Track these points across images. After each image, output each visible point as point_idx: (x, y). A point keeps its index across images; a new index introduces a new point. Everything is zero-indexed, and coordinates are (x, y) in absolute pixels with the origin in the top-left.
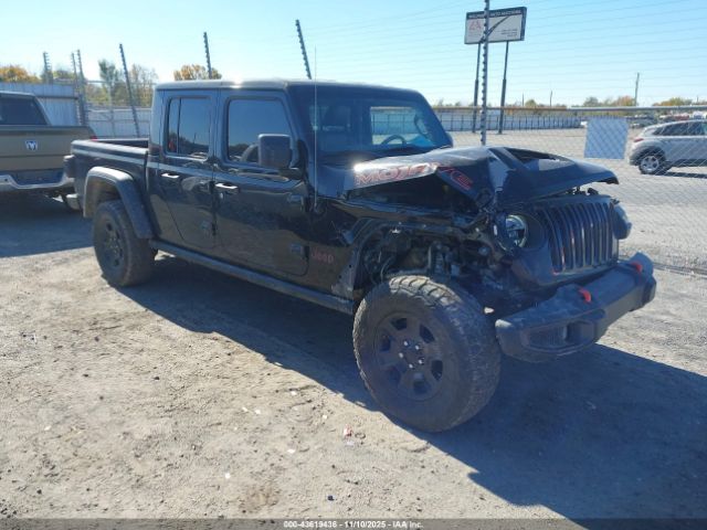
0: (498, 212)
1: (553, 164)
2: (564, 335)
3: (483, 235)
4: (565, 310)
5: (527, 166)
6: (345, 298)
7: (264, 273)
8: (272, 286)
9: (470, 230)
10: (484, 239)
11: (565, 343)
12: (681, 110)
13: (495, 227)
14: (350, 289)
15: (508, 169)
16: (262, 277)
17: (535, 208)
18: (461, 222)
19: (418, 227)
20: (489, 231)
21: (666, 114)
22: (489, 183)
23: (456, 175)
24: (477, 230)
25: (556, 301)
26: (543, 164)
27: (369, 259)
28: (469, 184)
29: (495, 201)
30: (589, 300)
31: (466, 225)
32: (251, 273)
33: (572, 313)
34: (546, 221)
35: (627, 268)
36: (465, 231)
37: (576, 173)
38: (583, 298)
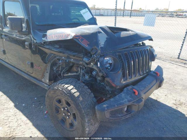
0: (101, 56)
1: (128, 34)
2: (126, 109)
3: (94, 66)
4: (126, 100)
5: (116, 35)
6: (47, 84)
7: (21, 71)
8: (23, 76)
9: (89, 63)
10: (95, 67)
11: (125, 113)
12: (181, 12)
13: (99, 63)
14: (48, 81)
15: (107, 37)
16: (20, 72)
17: (117, 54)
18: (86, 60)
19: (70, 60)
20: (96, 64)
21: (176, 13)
22: (97, 43)
23: (82, 40)
24: (92, 64)
25: (123, 95)
26: (123, 34)
27: (56, 69)
28: (88, 44)
29: (99, 51)
30: (137, 94)
31: (87, 62)
32: (17, 70)
33: (129, 101)
34: (122, 59)
35: (154, 74)
36: (87, 64)
37: (137, 38)
38: (134, 93)
